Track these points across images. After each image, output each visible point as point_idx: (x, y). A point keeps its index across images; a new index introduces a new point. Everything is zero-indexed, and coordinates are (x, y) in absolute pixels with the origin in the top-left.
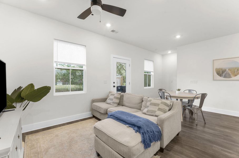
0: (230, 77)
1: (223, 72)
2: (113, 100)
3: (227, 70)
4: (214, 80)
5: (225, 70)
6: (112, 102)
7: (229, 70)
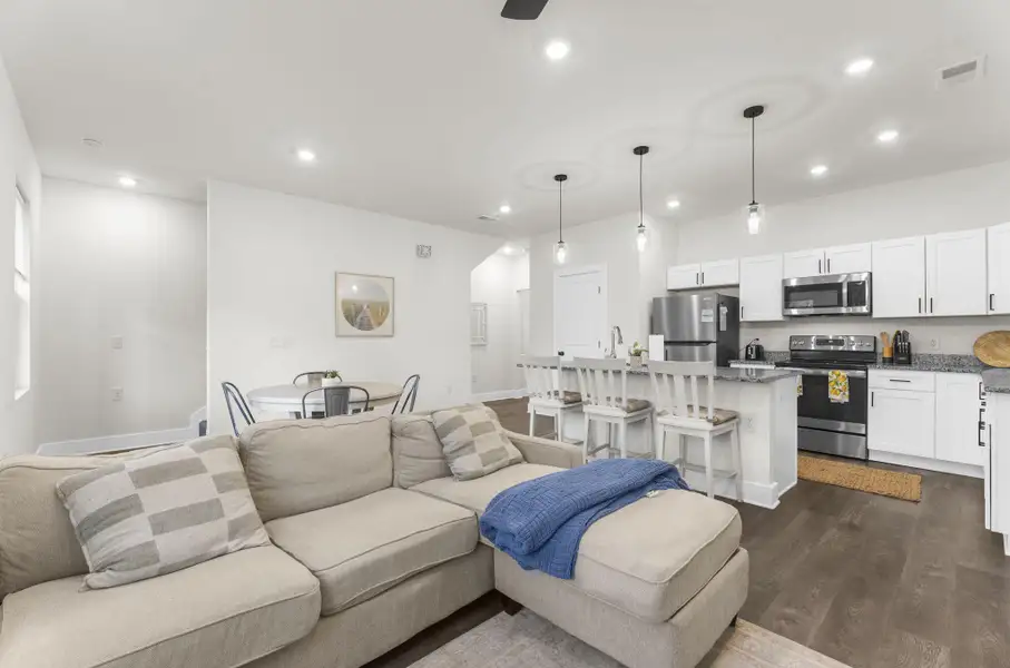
0: (370, 327)
1: (357, 313)
2: (221, 515)
3: (365, 307)
4: (338, 336)
5: (362, 307)
6: (218, 527)
7: (368, 307)
